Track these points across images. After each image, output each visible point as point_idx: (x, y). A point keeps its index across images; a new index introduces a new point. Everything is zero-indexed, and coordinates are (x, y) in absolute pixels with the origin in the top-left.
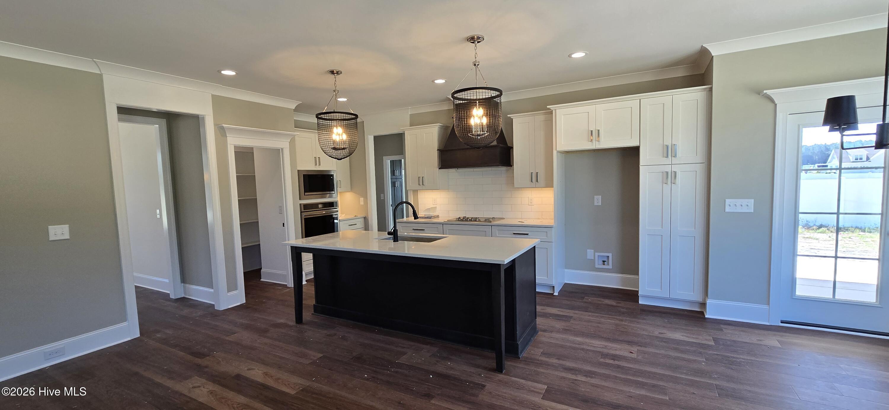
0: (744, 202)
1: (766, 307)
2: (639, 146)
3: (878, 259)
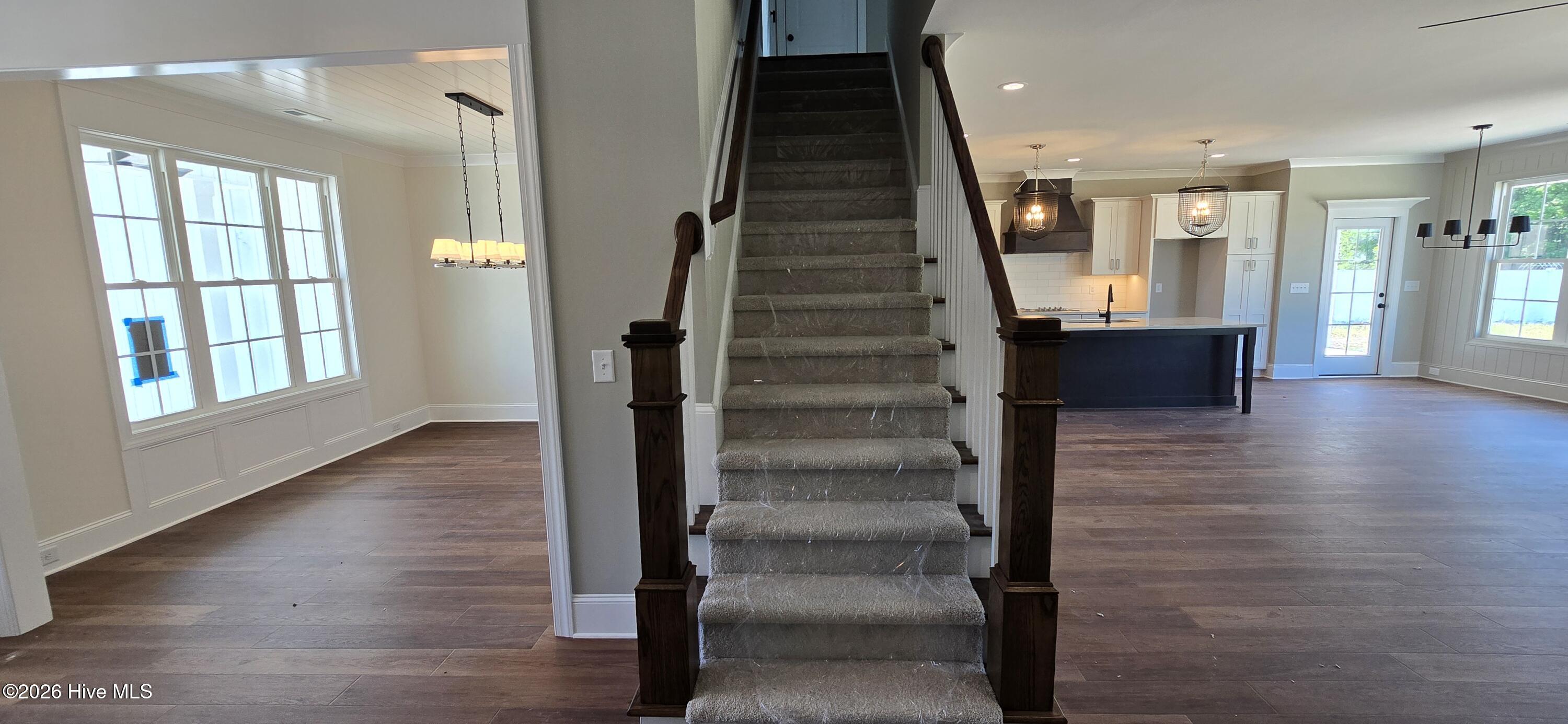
0: (1303, 285)
1: (1311, 365)
2: (1227, 238)
3: (1371, 324)
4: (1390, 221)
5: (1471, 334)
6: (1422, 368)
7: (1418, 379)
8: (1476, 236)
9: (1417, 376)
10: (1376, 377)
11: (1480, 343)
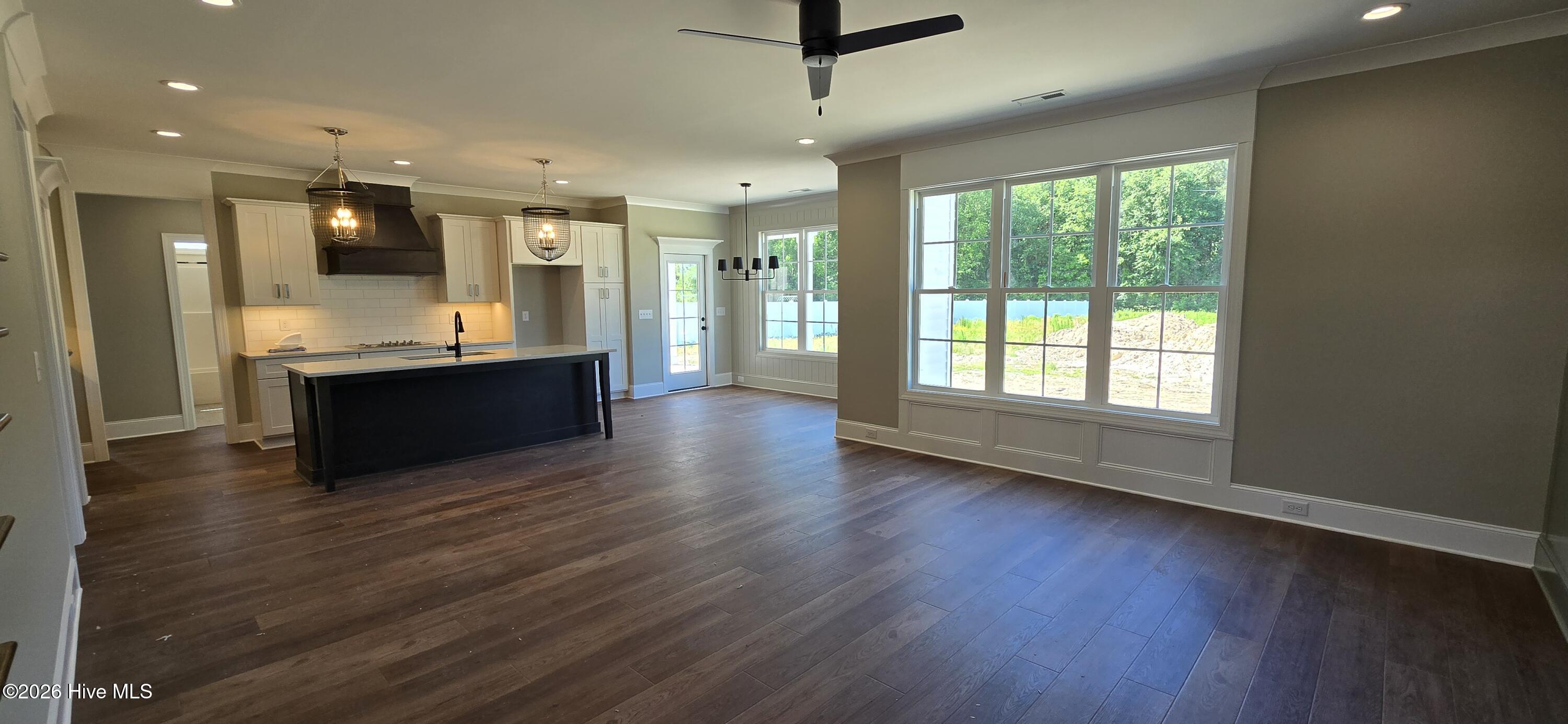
0: (647, 311)
1: (662, 383)
2: (582, 265)
3: (699, 344)
4: (701, 259)
5: (758, 349)
6: (735, 378)
7: (733, 386)
8: (752, 271)
9: (731, 384)
10: (706, 388)
11: (764, 355)
